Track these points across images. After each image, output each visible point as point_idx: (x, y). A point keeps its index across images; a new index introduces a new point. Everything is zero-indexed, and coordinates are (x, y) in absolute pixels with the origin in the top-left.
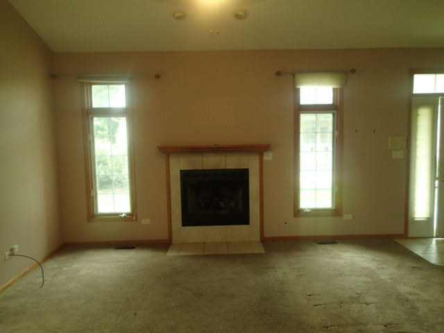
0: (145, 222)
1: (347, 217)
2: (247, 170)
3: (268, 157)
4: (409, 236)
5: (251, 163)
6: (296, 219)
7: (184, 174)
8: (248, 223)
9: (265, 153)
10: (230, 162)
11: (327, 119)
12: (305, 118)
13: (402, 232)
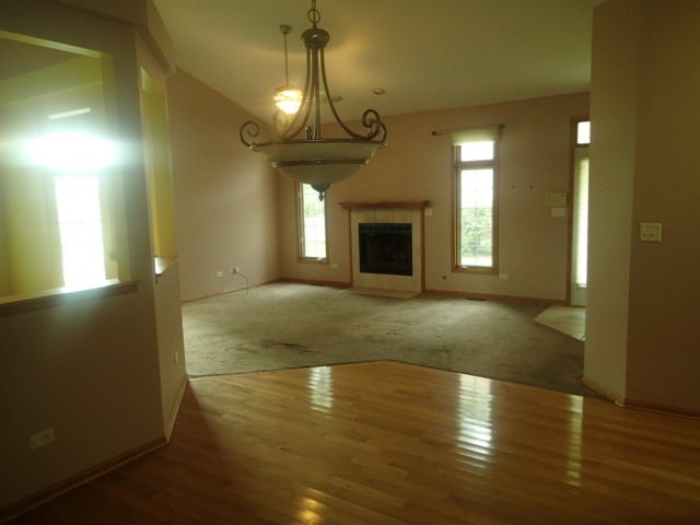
0: (334, 266)
1: (503, 276)
2: (411, 225)
3: (429, 212)
4: (572, 303)
5: (413, 218)
6: (454, 274)
7: (362, 227)
8: (411, 275)
9: (426, 209)
10: (397, 217)
11: (489, 174)
12: (466, 175)
13: (564, 298)
